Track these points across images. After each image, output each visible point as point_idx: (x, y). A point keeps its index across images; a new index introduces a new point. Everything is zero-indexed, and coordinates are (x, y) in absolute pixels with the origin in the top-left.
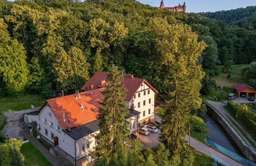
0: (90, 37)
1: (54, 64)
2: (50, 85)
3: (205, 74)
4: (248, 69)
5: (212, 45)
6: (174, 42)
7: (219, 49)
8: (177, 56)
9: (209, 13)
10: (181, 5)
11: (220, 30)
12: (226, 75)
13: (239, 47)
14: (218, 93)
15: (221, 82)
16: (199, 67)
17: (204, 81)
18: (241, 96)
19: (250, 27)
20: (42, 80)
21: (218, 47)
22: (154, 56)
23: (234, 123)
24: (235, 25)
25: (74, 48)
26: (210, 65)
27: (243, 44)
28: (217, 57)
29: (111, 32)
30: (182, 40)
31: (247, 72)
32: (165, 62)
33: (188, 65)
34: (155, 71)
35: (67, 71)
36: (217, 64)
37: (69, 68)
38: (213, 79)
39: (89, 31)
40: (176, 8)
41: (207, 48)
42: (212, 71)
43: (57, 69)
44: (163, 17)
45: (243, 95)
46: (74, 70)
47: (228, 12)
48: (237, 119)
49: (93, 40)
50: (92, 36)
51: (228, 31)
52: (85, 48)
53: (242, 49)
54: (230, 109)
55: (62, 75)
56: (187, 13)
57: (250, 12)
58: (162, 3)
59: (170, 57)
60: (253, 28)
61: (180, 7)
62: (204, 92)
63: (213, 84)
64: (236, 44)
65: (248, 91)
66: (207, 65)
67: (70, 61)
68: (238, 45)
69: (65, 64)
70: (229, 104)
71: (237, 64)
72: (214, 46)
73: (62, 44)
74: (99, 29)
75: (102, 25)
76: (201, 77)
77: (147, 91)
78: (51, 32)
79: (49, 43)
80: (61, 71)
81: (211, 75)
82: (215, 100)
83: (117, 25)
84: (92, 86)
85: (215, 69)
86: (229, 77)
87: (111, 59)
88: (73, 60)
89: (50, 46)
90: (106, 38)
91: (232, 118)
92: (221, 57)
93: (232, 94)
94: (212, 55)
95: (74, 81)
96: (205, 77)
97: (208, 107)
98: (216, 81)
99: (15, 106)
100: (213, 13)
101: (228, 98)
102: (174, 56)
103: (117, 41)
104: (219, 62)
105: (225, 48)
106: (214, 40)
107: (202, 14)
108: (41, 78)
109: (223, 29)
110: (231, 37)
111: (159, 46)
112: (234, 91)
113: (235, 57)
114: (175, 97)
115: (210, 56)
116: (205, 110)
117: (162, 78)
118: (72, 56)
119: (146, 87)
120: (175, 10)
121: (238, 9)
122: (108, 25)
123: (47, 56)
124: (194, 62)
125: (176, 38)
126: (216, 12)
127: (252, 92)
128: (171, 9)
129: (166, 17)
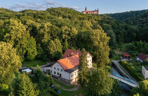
0: (62, 34)
1: (48, 47)
2: (46, 56)
3: (110, 49)
4: (128, 46)
6: (98, 37)
7: (116, 36)
8: (99, 42)
9: (111, 14)
10: (96, 10)
11: (116, 26)
12: (120, 49)
14: (116, 57)
15: (117, 52)
16: (108, 46)
17: (110, 52)
18: (125, 58)
19: (131, 23)
20: (42, 54)
21: (116, 35)
22: (90, 42)
23: (122, 68)
24: (124, 22)
25: (56, 39)
26: (112, 44)
27: (127, 33)
29: (71, 32)
31: (128, 47)
32: (95, 45)
33: (104, 46)
34: (90, 48)
35: (54, 49)
36: (116, 43)
37: (55, 48)
38: (114, 51)
39: (62, 32)
40: (93, 11)
42: (114, 47)
43: (50, 48)
44: (89, 20)
45: (126, 57)
46: (57, 49)
47: (121, 13)
48: (123, 67)
49: (64, 35)
50: (63, 34)
51: (120, 26)
52: (60, 39)
53: (127, 35)
54: (121, 63)
55: (52, 51)
56: (100, 14)
57: (132, 14)
58: (86, 9)
59: (97, 43)
60: (133, 23)
61: (95, 11)
62: (110, 57)
63: (114, 53)
65: (128, 56)
66: (111, 44)
67: (55, 45)
68: (125, 34)
69: (53, 46)
70: (120, 61)
71: (125, 43)
73: (50, 37)
74: (66, 31)
75: (67, 29)
76: (109, 51)
77: (89, 57)
78: (46, 33)
79: (45, 37)
80: (52, 49)
81: (113, 49)
82: (115, 60)
83: (73, 29)
84: (68, 55)
85: (115, 46)
86: (121, 49)
87: (71, 44)
88: (56, 45)
89: (45, 38)
90: (69, 35)
91: (121, 66)
92: (117, 40)
93: (121, 57)
95: (57, 53)
96: (111, 50)
97: (112, 63)
98: (115, 52)
99: (33, 65)
100: (113, 14)
101: (120, 59)
102: (98, 42)
103: (73, 36)
104: (117, 42)
105: (119, 35)
106: (114, 32)
107: (107, 15)
108: (42, 53)
109: (118, 25)
110: (121, 30)
111: (92, 38)
112: (123, 56)
113: (124, 40)
114: (101, 58)
115: (112, 40)
116: (111, 64)
117: (94, 51)
118: (56, 43)
119: (89, 55)
121: (126, 12)
122: (69, 29)
123: (44, 43)
124: (106, 45)
125: (98, 35)
126: (115, 14)
127: (129, 56)
128: (91, 12)
129: (90, 20)
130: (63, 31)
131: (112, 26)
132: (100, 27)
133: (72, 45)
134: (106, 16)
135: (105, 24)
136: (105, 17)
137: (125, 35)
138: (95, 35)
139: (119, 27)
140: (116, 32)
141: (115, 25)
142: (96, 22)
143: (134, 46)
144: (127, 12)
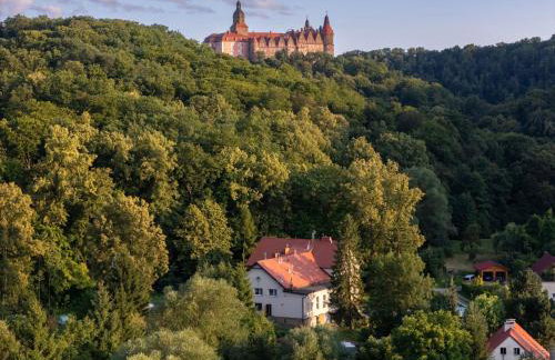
0: (227, 181)
3: (424, 240)
5: (435, 190)
6: (376, 190)
7: (453, 197)
13: (500, 192)
15: (455, 265)
16: (415, 228)
18: (484, 279)
24: (506, 115)
25: (207, 202)
27: (511, 185)
28: (449, 217)
29: (262, 172)
30: (387, 185)
37: (208, 235)
39: (224, 171)
40: (294, 36)
41: (424, 198)
43: (188, 238)
45: (490, 274)
46: (213, 240)
47: (488, 52)
49: (234, 186)
50: (229, 179)
51: (479, 143)
53: (509, 197)
58: (238, 15)
61: (308, 31)
64: (495, 186)
65: (495, 270)
68: (497, 187)
69: (200, 228)
72: (440, 192)
74: (238, 166)
75: (241, 159)
76: (419, 244)
78: (164, 175)
79: (161, 194)
80: (196, 242)
82: (444, 287)
83: (267, 158)
86: (472, 258)
89: (161, 199)
90: (253, 183)
91: (465, 299)
92: (459, 218)
94: (437, 213)
98: (447, 265)
100: (434, 54)
103: (274, 187)
104: (455, 229)
105: (466, 195)
106: (440, 177)
107: (394, 59)
110: (481, 166)
113: (493, 219)
115: (433, 214)
118: (208, 215)
120: (291, 44)
121: (524, 42)
122: (253, 160)
124: (407, 220)
125: (378, 182)
126: (447, 51)
127: (501, 270)
128: (277, 40)
129: (306, 110)
130: (230, 167)
131: (431, 148)
132: (370, 149)
133: (265, 226)
134: (383, 69)
135: (391, 136)
136: (377, 79)
137: (497, 193)
138: (365, 182)
139: (471, 153)
140: (450, 181)
141: (448, 139)
142: (339, 121)
143: (526, 235)
144: (536, 40)
